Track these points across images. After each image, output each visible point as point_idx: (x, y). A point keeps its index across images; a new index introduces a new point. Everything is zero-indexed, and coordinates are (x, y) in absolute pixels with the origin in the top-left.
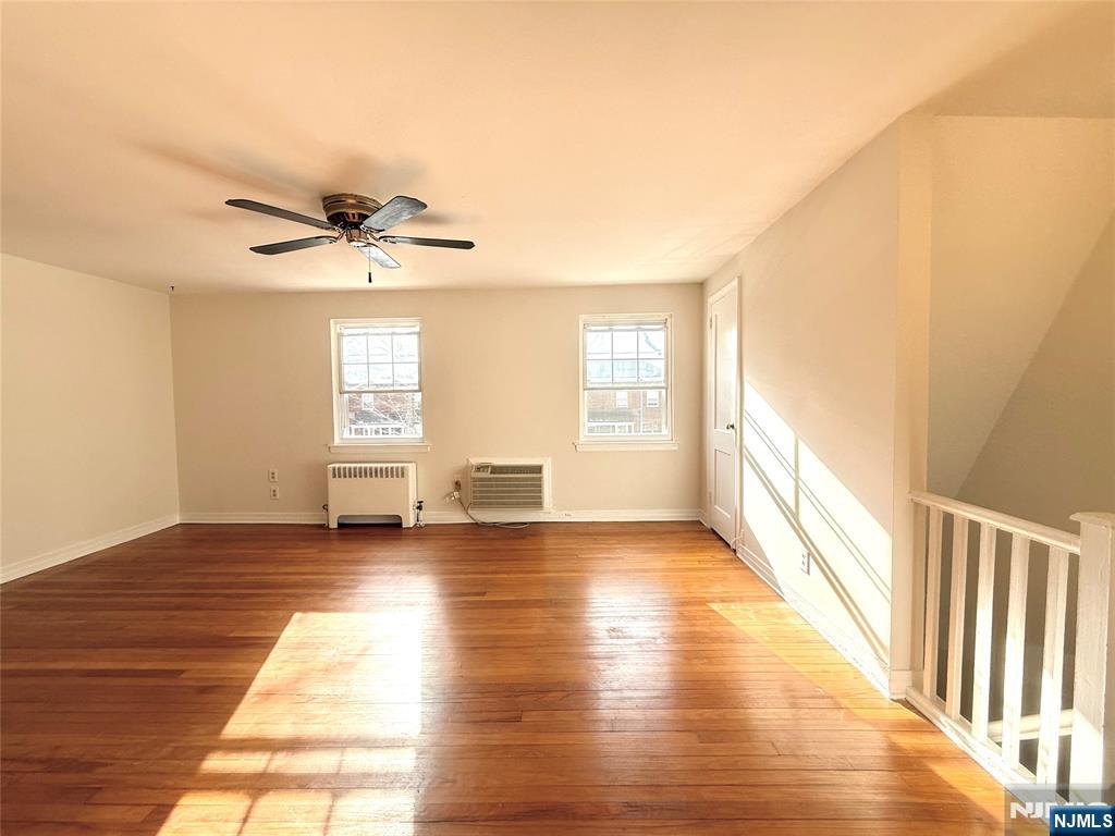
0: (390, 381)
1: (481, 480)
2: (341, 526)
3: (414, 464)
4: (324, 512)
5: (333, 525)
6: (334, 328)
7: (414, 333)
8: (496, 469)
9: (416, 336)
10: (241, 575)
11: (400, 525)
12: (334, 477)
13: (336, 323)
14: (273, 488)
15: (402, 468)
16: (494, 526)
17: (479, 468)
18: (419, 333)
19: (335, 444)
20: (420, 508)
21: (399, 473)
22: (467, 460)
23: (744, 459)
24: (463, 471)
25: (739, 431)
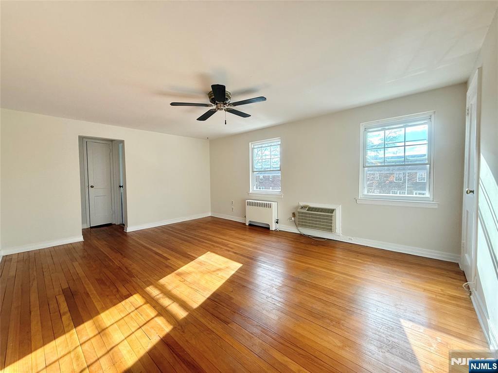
0: (269, 167)
1: (303, 213)
2: (250, 225)
3: (276, 203)
4: (244, 219)
5: (247, 224)
6: (251, 145)
7: (278, 145)
8: (310, 209)
9: (279, 146)
10: (208, 235)
11: (269, 228)
13: (252, 144)
14: (233, 207)
15: (270, 204)
16: (308, 237)
17: (302, 208)
18: (280, 145)
19: (250, 192)
20: (277, 222)
21: (269, 206)
22: (299, 203)
23: (479, 221)
24: (297, 208)
25: (476, 194)
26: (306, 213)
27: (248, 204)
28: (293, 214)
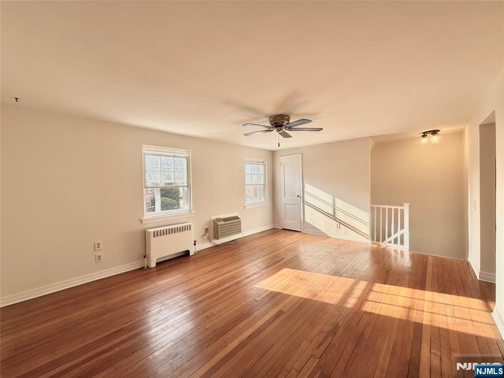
2: (157, 264)
5: (153, 265)
6: (143, 149)
7: (185, 157)
11: (188, 255)
12: (154, 236)
14: (98, 254)
15: (190, 225)
17: (217, 220)
19: (145, 218)
20: (195, 244)
21: (189, 228)
22: (210, 218)
23: (305, 205)
24: (209, 223)
25: (302, 197)
26: (224, 224)
27: (156, 234)
28: (207, 230)
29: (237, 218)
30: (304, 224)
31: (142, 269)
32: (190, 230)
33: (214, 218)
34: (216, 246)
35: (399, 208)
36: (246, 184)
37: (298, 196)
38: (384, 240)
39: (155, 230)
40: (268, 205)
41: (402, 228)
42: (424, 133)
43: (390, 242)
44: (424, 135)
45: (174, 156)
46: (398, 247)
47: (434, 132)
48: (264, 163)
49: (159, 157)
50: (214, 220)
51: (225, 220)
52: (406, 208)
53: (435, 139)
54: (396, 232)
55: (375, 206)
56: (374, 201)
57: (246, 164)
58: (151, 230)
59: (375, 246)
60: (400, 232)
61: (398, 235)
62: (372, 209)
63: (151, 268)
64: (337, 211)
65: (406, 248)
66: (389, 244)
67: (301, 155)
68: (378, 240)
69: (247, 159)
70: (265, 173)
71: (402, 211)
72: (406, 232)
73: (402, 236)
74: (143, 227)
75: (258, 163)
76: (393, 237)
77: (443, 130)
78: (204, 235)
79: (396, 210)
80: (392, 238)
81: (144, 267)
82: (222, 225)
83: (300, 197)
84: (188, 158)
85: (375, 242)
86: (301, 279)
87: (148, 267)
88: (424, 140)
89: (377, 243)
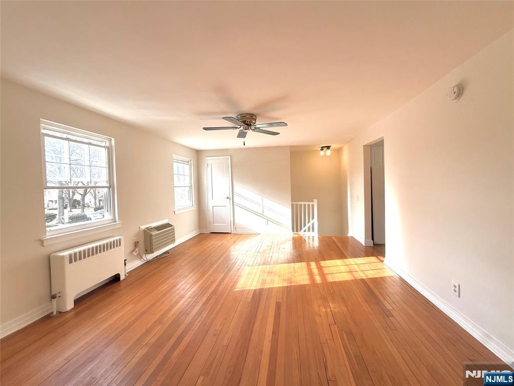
12: (71, 262)
15: (120, 239)
17: (149, 230)
20: (125, 264)
21: (117, 244)
22: (140, 227)
23: (235, 206)
24: (138, 234)
25: (231, 198)
26: (159, 234)
27: (73, 259)
28: (136, 244)
29: (168, 225)
30: (234, 225)
31: (49, 317)
32: (120, 245)
33: (143, 227)
34: (148, 263)
35: (311, 203)
36: (175, 185)
37: (228, 198)
38: (301, 229)
39: (72, 251)
40: (195, 208)
41: (313, 218)
42: (322, 147)
43: (305, 231)
44: (322, 149)
45: (90, 144)
46: (311, 234)
47: (328, 147)
48: (190, 163)
49: (67, 141)
50: (144, 230)
51: (158, 228)
52: (315, 203)
53: (329, 152)
54: (309, 222)
55: (295, 203)
56: (293, 199)
57: (174, 163)
58: (66, 253)
59: (296, 236)
60: (312, 222)
61: (310, 224)
62: (292, 205)
63: (67, 312)
64: (265, 210)
65: (315, 234)
66: (305, 233)
67: (230, 157)
68: (297, 231)
69: (175, 156)
70: (191, 174)
71: (313, 205)
72: (315, 221)
73: (313, 224)
74: (46, 250)
75: (184, 162)
76: (307, 226)
77: (333, 146)
78: (134, 251)
79: (309, 205)
80: (306, 228)
81: (52, 313)
82: (156, 235)
83: (230, 199)
84: (109, 149)
85: (295, 233)
86: (269, 272)
87: (60, 312)
88: (322, 153)
89: (297, 233)
